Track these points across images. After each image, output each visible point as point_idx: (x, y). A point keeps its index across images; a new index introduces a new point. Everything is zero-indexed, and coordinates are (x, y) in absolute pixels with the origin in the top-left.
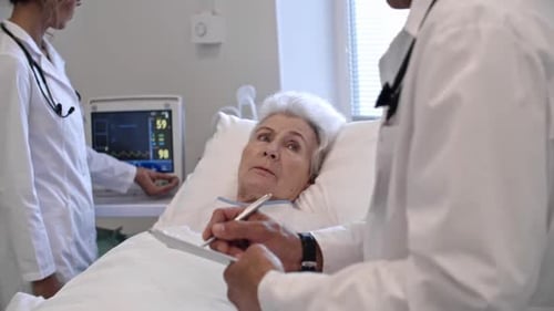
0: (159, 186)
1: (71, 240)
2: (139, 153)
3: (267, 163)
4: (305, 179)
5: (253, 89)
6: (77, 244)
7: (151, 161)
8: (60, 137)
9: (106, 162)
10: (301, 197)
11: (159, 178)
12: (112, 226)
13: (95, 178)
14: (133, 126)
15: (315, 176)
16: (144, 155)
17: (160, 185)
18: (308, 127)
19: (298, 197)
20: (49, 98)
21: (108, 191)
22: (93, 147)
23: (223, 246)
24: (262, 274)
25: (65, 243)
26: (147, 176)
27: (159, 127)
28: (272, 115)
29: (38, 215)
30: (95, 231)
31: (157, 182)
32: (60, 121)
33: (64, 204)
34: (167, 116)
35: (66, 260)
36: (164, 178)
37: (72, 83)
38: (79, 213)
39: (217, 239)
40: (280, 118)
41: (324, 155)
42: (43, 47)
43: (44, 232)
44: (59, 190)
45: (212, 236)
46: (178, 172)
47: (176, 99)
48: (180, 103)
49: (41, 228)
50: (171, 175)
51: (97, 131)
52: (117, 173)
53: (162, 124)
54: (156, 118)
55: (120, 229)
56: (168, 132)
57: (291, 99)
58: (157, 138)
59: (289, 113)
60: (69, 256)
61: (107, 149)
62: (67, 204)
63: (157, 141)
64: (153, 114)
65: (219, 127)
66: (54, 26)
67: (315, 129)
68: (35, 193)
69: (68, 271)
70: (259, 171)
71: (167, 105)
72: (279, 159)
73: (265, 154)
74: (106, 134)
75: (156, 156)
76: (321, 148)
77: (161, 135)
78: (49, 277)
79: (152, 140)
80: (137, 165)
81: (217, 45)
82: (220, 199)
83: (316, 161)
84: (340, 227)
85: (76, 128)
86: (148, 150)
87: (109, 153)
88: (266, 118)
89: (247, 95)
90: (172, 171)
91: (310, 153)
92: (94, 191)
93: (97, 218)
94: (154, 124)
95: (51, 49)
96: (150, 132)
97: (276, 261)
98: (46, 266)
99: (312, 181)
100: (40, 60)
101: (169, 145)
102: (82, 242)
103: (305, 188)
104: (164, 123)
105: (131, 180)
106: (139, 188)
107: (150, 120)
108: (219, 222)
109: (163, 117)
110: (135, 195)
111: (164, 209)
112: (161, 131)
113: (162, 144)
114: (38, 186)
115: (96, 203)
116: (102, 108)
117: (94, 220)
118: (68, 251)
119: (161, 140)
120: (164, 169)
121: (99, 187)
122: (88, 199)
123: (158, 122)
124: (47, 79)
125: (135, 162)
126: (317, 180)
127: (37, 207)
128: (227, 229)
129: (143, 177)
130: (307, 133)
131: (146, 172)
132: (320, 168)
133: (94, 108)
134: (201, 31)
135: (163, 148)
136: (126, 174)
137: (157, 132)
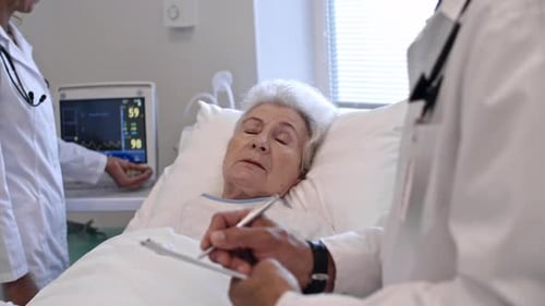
0: (131, 177)
1: (42, 237)
2: (111, 143)
3: (255, 156)
4: (296, 173)
5: (229, 74)
6: (50, 242)
7: (123, 151)
8: (30, 127)
9: (75, 152)
10: (291, 192)
11: (131, 168)
12: (83, 220)
13: (66, 169)
14: (105, 114)
15: (306, 171)
16: (117, 146)
17: (133, 176)
18: (299, 118)
19: (288, 192)
20: (19, 86)
21: (78, 183)
22: (63, 138)
23: (223, 257)
24: (277, 296)
25: (36, 240)
26: (119, 167)
27: (131, 116)
28: (259, 104)
29: (10, 212)
30: (65, 226)
31: (129, 172)
32: (31, 110)
33: (35, 199)
34: (139, 104)
35: (38, 260)
36: (137, 169)
37: (40, 70)
38: (50, 207)
39: (216, 250)
40: (269, 108)
41: (315, 148)
42: (10, 32)
43: (16, 230)
44: (29, 183)
45: (210, 245)
46: (151, 163)
47: (149, 86)
48: (153, 90)
49: (13, 227)
50: (144, 166)
51: (66, 120)
52: (87, 162)
53: (134, 112)
54: (127, 106)
55: (91, 222)
56: (141, 121)
57: (279, 88)
58: (129, 127)
59: (278, 103)
60: (41, 255)
61: (76, 139)
62: (38, 199)
63: (129, 131)
64: (125, 102)
65: (199, 117)
66: (21, 9)
67: (306, 119)
68: (6, 188)
69: (39, 271)
70: (246, 164)
71: (140, 93)
72: (270, 153)
73: (254, 146)
74: (76, 123)
75: (129, 145)
76: (312, 141)
77: (134, 124)
78: (22, 278)
79: (124, 129)
80: (108, 155)
81: (190, 29)
82: (204, 195)
83: (307, 154)
84: (352, 234)
85: (47, 117)
86: (120, 139)
87: (79, 143)
88: (253, 108)
89: (224, 82)
90: (146, 162)
91: (301, 146)
92: (65, 183)
93: (68, 212)
94: (126, 112)
95: (18, 34)
96: (122, 121)
97: (291, 278)
98: (20, 266)
99: (302, 176)
100: (7, 45)
101: (142, 135)
102: (54, 240)
103: (295, 184)
104: (137, 111)
105: (101, 170)
106: (111, 180)
107: (122, 108)
108: (218, 229)
109: (136, 105)
110: (106, 187)
111: (141, 202)
112: (134, 119)
113: (135, 133)
114: (10, 182)
115: (66, 196)
116: (71, 96)
117: (65, 215)
118: (39, 249)
119: (134, 129)
120: (137, 159)
121: (70, 179)
122: (59, 192)
123: (130, 110)
124: (16, 65)
125: (107, 152)
126: (309, 175)
127: (8, 203)
128: (227, 238)
129: (115, 167)
130: (299, 125)
131: (117, 162)
132: (311, 162)
133: (63, 95)
134: (174, 15)
135: (136, 138)
136: (96, 164)
137: (129, 121)
